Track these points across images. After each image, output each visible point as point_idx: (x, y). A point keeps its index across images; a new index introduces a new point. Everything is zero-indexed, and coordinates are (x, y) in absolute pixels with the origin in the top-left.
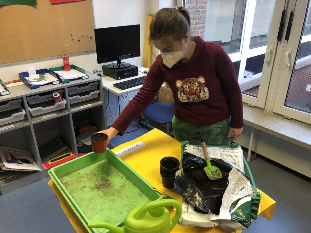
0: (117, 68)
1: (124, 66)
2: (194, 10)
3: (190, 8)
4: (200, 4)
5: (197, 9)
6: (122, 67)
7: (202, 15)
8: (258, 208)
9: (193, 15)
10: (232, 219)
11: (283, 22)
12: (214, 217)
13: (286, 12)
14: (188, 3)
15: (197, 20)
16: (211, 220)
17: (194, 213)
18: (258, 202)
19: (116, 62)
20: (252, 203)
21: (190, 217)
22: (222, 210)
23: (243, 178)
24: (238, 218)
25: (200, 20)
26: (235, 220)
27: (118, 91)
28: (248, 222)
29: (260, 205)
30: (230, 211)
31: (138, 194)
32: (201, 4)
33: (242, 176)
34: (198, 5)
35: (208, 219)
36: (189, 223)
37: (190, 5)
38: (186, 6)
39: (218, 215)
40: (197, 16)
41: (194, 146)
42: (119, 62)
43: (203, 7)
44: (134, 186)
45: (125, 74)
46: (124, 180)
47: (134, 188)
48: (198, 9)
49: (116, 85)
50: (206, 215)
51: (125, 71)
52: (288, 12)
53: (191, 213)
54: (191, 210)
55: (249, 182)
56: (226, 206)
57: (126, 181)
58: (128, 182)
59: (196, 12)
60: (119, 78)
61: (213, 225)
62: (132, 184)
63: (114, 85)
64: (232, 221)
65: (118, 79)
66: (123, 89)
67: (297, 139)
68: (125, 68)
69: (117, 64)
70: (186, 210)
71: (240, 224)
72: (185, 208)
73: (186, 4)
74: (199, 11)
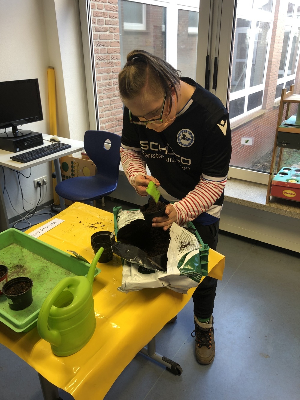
0: (13, 136)
1: (22, 134)
2: (106, 61)
3: (100, 59)
4: (112, 54)
5: (109, 60)
6: (20, 135)
7: (116, 67)
8: (207, 261)
9: (105, 68)
10: (181, 274)
11: (209, 70)
12: (161, 275)
13: (209, 58)
14: (97, 52)
15: (111, 74)
16: (158, 278)
17: (139, 274)
18: (206, 254)
19: (10, 129)
20: (200, 256)
21: (134, 279)
22: (168, 267)
23: (186, 232)
24: (187, 272)
25: (114, 74)
26: (184, 274)
27: (19, 165)
28: (199, 275)
29: (209, 257)
30: (179, 267)
31: (64, 274)
32: (114, 54)
33: (185, 231)
34: (110, 55)
35: (155, 277)
36: (133, 286)
37: (100, 55)
38: (95, 56)
39: (165, 272)
40: (110, 68)
41: (128, 211)
42: (15, 129)
43: (117, 57)
44: (57, 267)
45: (26, 144)
46: (44, 262)
47: (58, 269)
48: (111, 61)
49: (14, 159)
50: (153, 275)
51: (25, 140)
52: (212, 58)
53: (135, 275)
54: (134, 271)
55: (194, 236)
56: (173, 263)
57: (46, 263)
58: (49, 264)
59: (108, 63)
60: (18, 150)
61: (161, 284)
62: (55, 265)
63: (11, 158)
64: (182, 276)
65: (16, 152)
66: (24, 162)
67: (239, 198)
68: (23, 136)
69: (13, 132)
70: (129, 273)
71: (190, 280)
72: (127, 271)
73: (95, 53)
74: (112, 63)
